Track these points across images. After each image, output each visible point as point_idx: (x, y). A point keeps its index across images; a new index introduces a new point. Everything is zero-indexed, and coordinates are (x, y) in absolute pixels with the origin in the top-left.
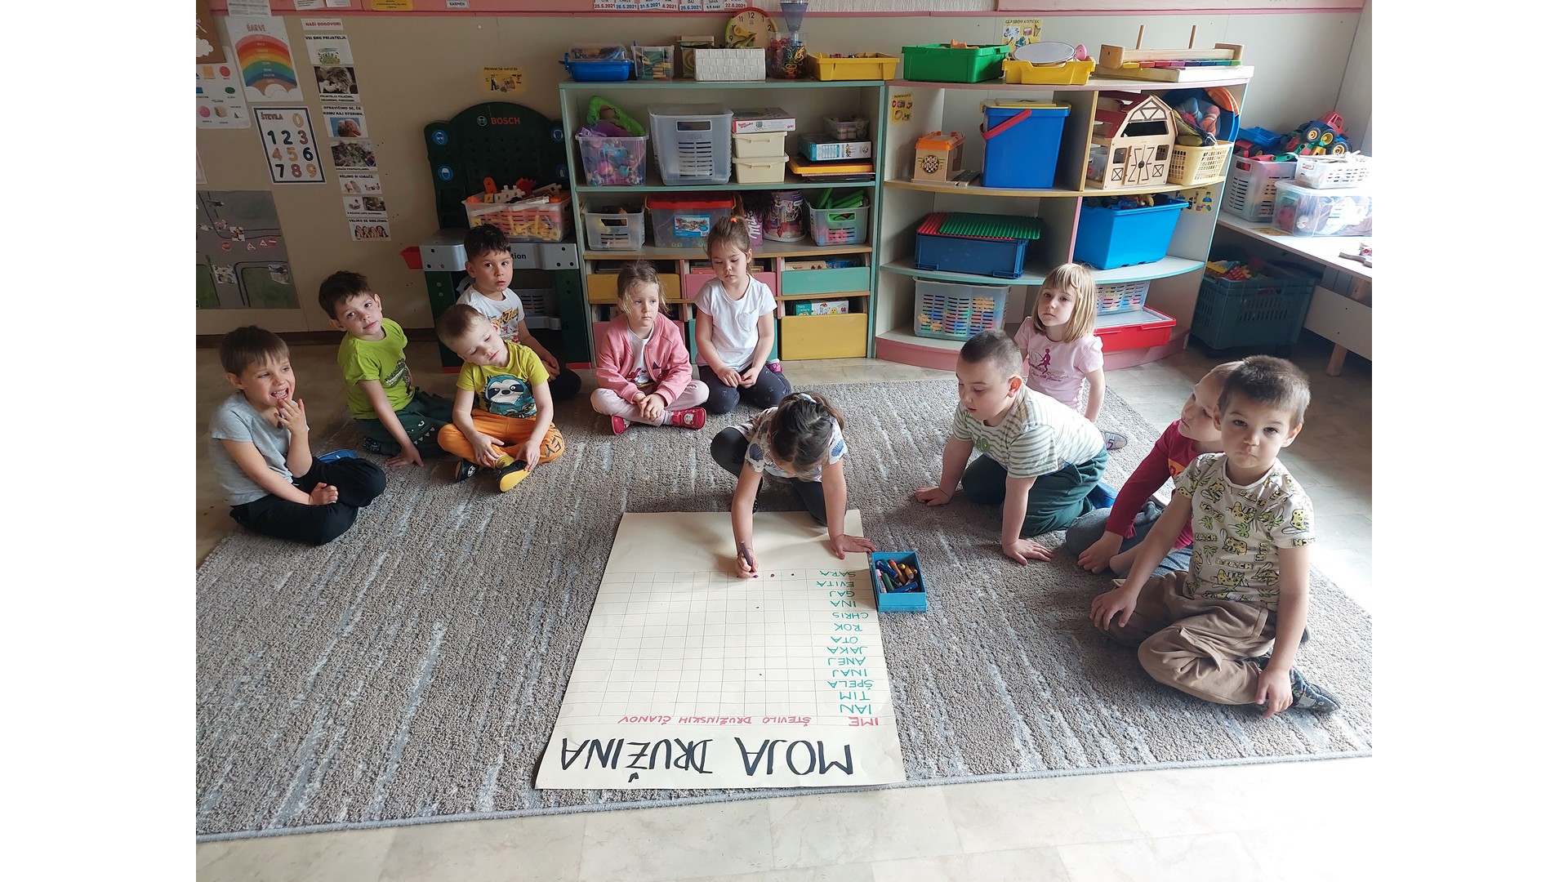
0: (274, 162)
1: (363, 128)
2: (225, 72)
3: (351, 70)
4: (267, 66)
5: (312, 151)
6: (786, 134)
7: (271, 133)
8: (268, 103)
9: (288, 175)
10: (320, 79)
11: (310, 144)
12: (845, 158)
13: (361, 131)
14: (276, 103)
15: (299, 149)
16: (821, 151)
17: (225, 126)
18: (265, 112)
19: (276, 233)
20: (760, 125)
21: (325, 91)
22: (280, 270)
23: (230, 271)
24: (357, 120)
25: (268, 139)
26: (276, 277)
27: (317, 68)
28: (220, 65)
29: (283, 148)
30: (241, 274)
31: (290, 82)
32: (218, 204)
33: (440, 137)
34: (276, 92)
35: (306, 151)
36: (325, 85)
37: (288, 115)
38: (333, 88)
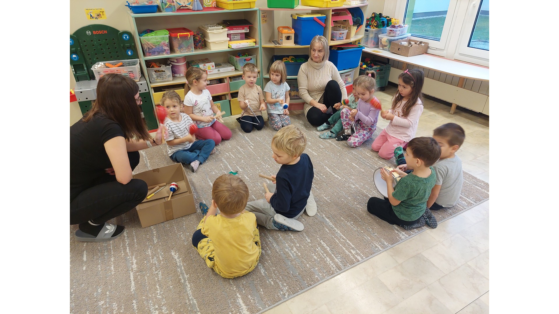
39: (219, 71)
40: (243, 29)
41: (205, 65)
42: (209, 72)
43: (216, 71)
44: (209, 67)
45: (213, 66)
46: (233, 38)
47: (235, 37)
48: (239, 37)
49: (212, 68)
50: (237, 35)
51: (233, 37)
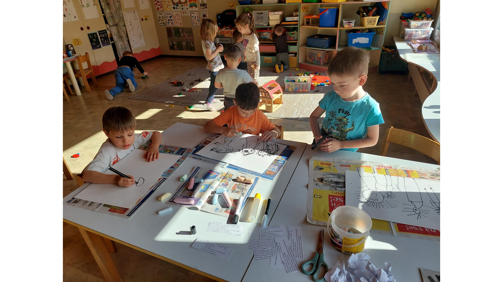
0: (193, 22)
2: (187, 5)
3: (206, 4)
4: (193, 4)
5: (199, 20)
6: (279, 15)
7: (193, 16)
8: (193, 11)
9: (195, 25)
10: (201, 6)
12: (293, 20)
13: (207, 16)
14: (195, 11)
15: (197, 19)
16: (288, 19)
17: (186, 15)
19: (192, 36)
20: (274, 13)
22: (192, 43)
23: (185, 43)
24: (206, 14)
25: (192, 17)
26: (192, 45)
27: (201, 4)
28: (186, 4)
29: (194, 19)
30: (187, 44)
31: (196, 6)
32: (184, 30)
33: (219, 17)
34: (194, 8)
36: (202, 7)
37: (196, 13)
38: (203, 7)
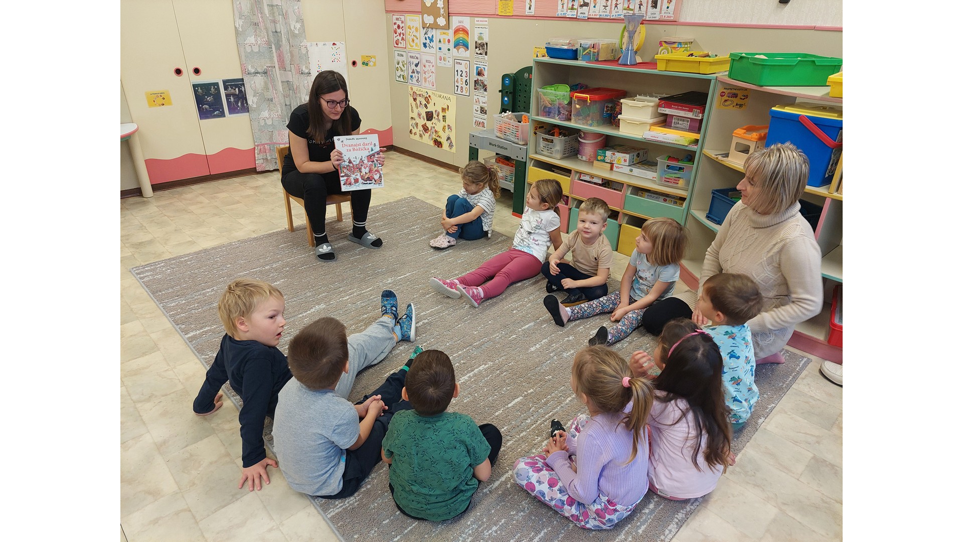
0: (456, 84)
1: (486, 73)
2: (449, 41)
3: (487, 44)
4: (461, 40)
5: (468, 81)
7: (457, 71)
8: (459, 57)
9: (459, 92)
10: (476, 48)
11: (468, 78)
14: (462, 57)
15: (464, 79)
17: (445, 65)
18: (458, 61)
21: (477, 54)
24: (484, 68)
25: (456, 73)
27: (476, 43)
29: (459, 77)
31: (466, 47)
33: (507, 83)
34: (462, 52)
35: (466, 81)
36: (477, 50)
37: (464, 63)
38: (479, 52)
39: (631, 171)
40: (689, 111)
41: (614, 154)
42: (617, 167)
43: (626, 170)
44: (619, 160)
45: (625, 161)
46: (675, 123)
47: (680, 122)
48: (687, 124)
49: (622, 162)
50: (684, 121)
51: (676, 121)
